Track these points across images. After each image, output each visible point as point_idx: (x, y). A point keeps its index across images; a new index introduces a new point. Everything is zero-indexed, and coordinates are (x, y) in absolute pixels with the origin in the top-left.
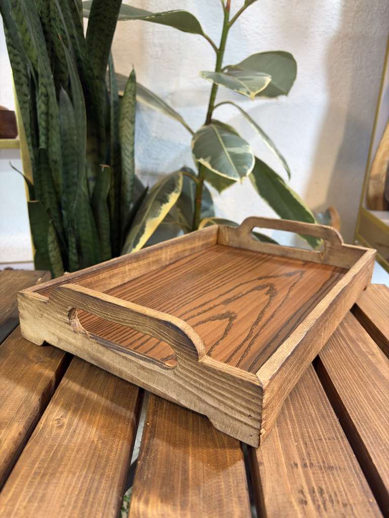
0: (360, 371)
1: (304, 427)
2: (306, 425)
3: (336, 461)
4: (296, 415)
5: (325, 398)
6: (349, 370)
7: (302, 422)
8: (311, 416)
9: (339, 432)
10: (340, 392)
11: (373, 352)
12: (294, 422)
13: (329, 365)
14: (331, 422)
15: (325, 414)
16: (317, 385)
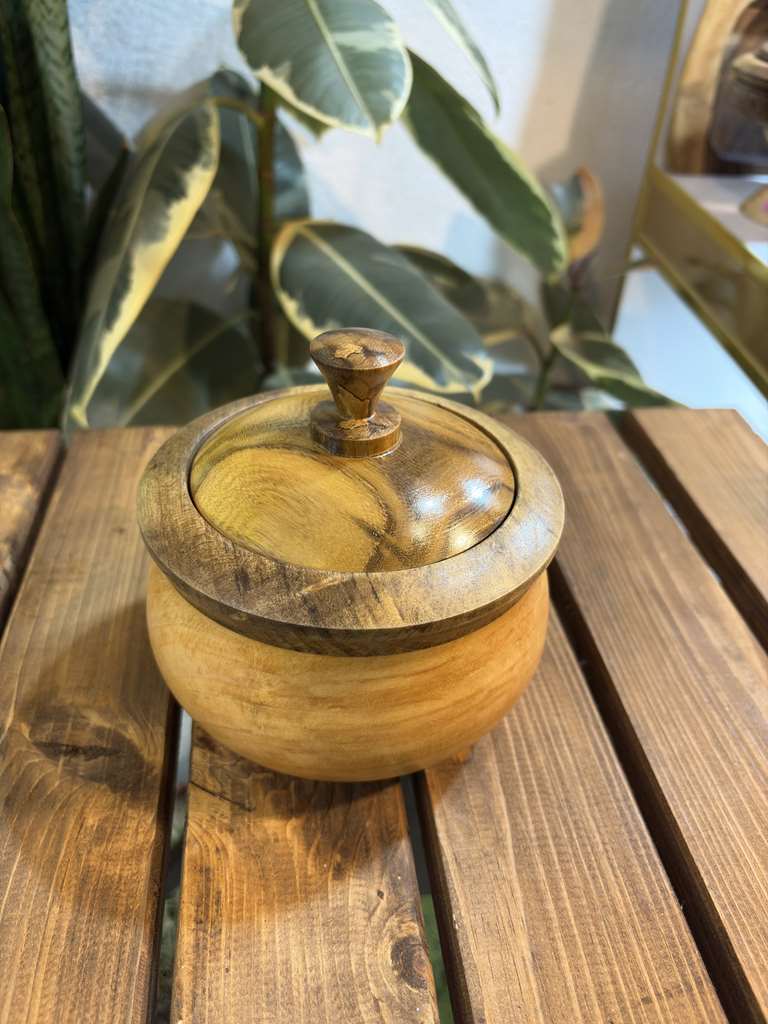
0: (714, 720)
1: (602, 959)
2: (605, 954)
4: (578, 916)
5: (643, 838)
6: (689, 722)
7: (596, 940)
8: (616, 912)
9: (691, 965)
10: (676, 807)
11: (738, 649)
12: (575, 945)
13: (640, 710)
14: (667, 926)
15: (651, 900)
16: (617, 789)
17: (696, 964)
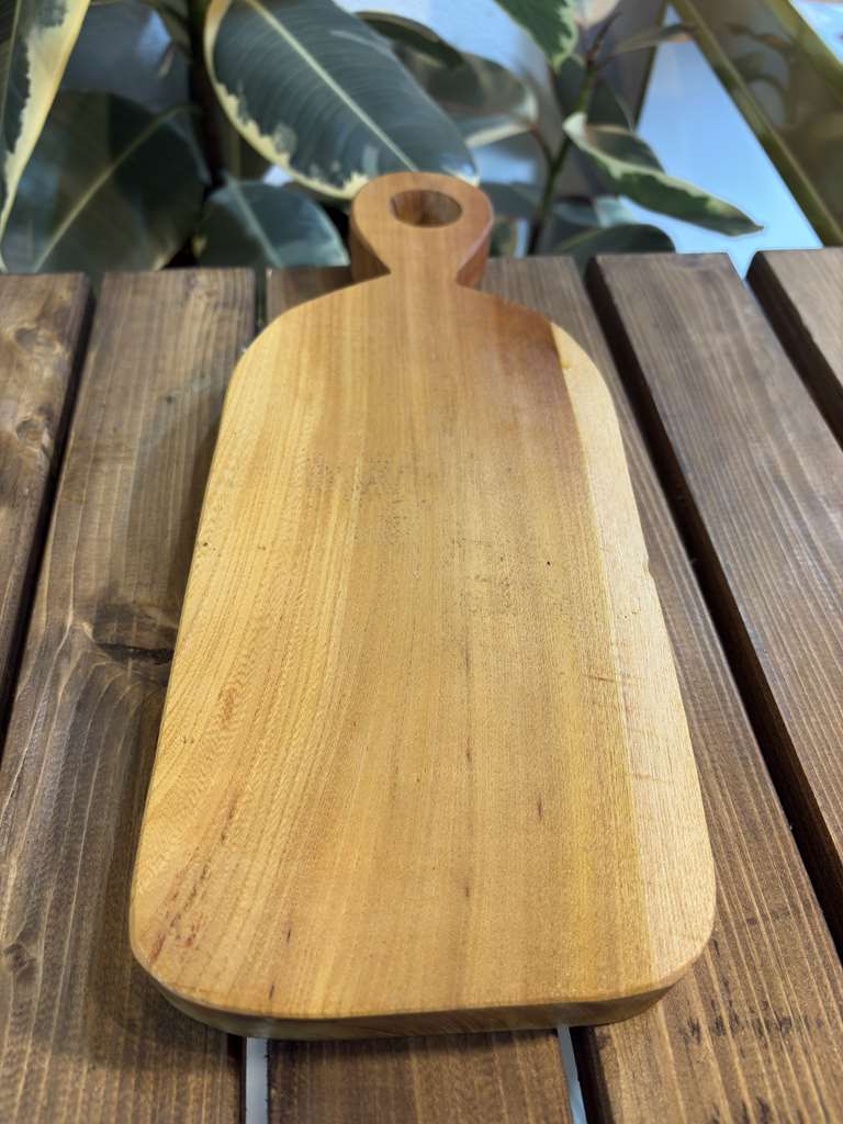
3: (794, 997)
13: (757, 617)
17: (805, 887)
